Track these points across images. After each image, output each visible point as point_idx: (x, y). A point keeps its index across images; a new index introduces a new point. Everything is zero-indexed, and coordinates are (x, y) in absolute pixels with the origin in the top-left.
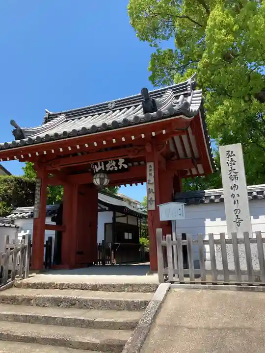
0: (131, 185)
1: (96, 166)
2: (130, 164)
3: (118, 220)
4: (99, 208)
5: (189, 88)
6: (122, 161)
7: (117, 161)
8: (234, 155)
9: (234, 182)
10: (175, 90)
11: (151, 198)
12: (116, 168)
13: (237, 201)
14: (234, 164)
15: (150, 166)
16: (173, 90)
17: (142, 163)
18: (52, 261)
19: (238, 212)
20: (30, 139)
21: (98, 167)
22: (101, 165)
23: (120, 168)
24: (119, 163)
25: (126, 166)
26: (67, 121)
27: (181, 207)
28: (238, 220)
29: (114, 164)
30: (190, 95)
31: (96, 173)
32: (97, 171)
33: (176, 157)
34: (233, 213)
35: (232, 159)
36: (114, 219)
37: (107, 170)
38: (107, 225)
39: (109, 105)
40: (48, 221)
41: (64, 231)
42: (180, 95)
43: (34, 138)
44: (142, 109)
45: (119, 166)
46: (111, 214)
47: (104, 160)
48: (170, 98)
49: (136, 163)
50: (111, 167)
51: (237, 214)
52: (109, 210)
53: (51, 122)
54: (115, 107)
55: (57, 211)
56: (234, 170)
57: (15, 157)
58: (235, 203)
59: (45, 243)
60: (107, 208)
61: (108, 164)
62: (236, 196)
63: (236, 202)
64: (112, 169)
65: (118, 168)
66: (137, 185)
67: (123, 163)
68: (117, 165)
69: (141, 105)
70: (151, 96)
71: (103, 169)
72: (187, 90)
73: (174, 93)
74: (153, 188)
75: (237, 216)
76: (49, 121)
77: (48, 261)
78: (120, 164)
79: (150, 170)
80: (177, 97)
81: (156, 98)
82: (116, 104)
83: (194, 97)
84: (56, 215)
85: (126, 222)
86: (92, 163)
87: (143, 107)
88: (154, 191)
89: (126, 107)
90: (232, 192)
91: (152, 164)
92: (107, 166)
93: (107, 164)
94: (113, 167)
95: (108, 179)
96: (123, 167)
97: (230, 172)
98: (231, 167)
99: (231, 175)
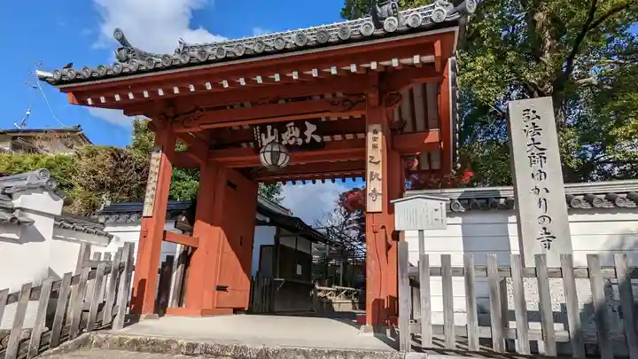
1: (263, 135)
3: (283, 241)
6: (311, 128)
7: (303, 129)
8: (538, 117)
9: (537, 166)
11: (375, 190)
12: (300, 142)
13: (545, 200)
14: (539, 134)
15: (375, 132)
17: (348, 137)
18: (170, 300)
19: (546, 221)
21: (266, 137)
22: (272, 134)
23: (308, 141)
24: (306, 133)
25: (318, 139)
27: (438, 207)
28: (545, 236)
29: (297, 132)
32: (265, 144)
34: (537, 221)
35: (533, 124)
36: (277, 239)
37: (284, 142)
38: (264, 249)
41: (196, 248)
45: (306, 137)
46: (273, 230)
49: (337, 137)
50: (291, 138)
51: (544, 225)
52: (271, 223)
56: (539, 143)
58: (540, 204)
60: (268, 220)
61: (286, 133)
62: (542, 191)
63: (543, 202)
64: (292, 142)
65: (304, 142)
67: (313, 133)
68: (303, 136)
71: (277, 141)
74: (380, 172)
75: (545, 228)
77: (162, 300)
78: (308, 133)
79: (375, 139)
85: (294, 247)
86: (256, 129)
88: (380, 177)
90: (535, 183)
91: (377, 127)
92: (284, 136)
93: (284, 132)
94: (294, 140)
95: (287, 155)
96: (312, 139)
97: (529, 148)
98: (533, 139)
99: (533, 154)
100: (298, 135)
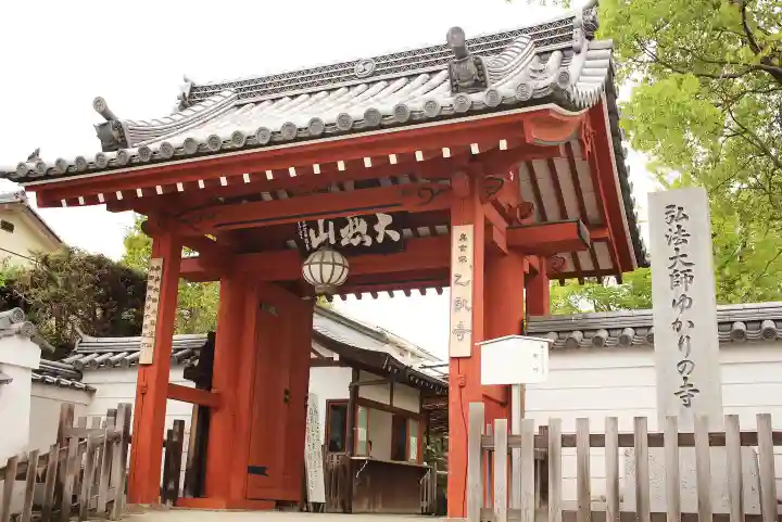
0: (408, 294)
1: (312, 232)
2: (407, 232)
3: (364, 393)
4: (313, 356)
5: (578, 34)
6: (384, 220)
7: (372, 221)
8: (685, 216)
9: (681, 289)
10: (540, 35)
11: (460, 325)
12: (368, 242)
13: (688, 338)
14: (685, 241)
15: (463, 237)
16: (533, 37)
17: (441, 229)
18: (181, 486)
19: (687, 370)
20: (144, 150)
21: (317, 234)
22: (326, 229)
23: (380, 239)
24: (376, 228)
25: (395, 236)
26: (239, 106)
27: (539, 352)
28: (687, 389)
29: (363, 227)
30: (578, 52)
31: (313, 250)
32: (315, 245)
33: (534, 218)
34: (676, 370)
35: (679, 226)
36: (354, 390)
37: (344, 243)
38: (333, 407)
39: (360, 67)
40: (177, 377)
41: (217, 409)
42: (551, 52)
43: (154, 146)
44: (448, 83)
45: (377, 234)
46: (348, 372)
47: (334, 216)
48: (526, 56)
49: (424, 230)
50: (354, 236)
51: (685, 374)
52: (343, 363)
53: (197, 108)
54: (375, 74)
55: (198, 353)
56: (685, 255)
57: (101, 197)
58: (680, 343)
59: (165, 437)
60: (336, 357)
61: (347, 228)
62: (685, 325)
63: (685, 343)
64: (355, 242)
65: (374, 241)
66: (423, 293)
67: (387, 228)
68: (372, 233)
69: (445, 73)
70: (473, 49)
71: (333, 241)
72: (570, 38)
73: (537, 44)
74: (469, 298)
75: (685, 378)
76: (192, 104)
77: (171, 486)
78: (380, 228)
79: (462, 248)
80: (543, 56)
81: (485, 54)
82: (378, 66)
83: (588, 59)
84: (196, 363)
85: (388, 403)
86: (302, 223)
87: (450, 76)
88: (470, 305)
89: (403, 74)
90: (676, 313)
91: (468, 230)
92: (343, 232)
93: (343, 227)
94: (358, 239)
95: (344, 267)
96: (387, 237)
97: (672, 262)
98: (677, 249)
99: (676, 271)
100: (364, 231)
